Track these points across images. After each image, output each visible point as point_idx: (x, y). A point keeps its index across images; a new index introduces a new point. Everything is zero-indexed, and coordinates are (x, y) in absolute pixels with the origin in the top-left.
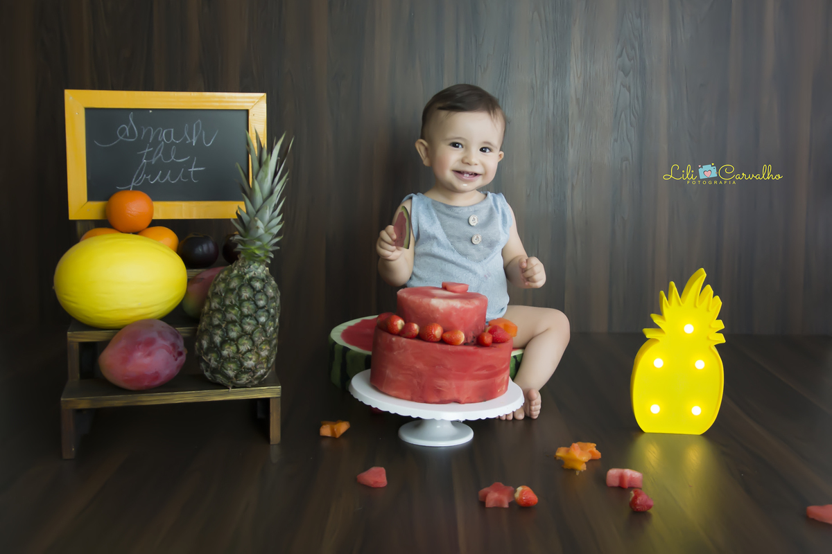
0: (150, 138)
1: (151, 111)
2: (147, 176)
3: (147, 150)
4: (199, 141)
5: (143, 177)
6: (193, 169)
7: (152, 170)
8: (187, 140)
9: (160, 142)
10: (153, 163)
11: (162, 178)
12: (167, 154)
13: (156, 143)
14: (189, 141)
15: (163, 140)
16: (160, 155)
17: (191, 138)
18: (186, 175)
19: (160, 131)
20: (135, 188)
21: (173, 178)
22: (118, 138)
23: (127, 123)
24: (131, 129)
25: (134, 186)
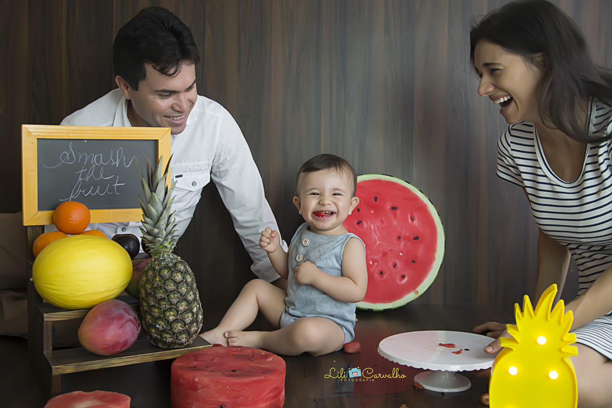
0: (84, 161)
1: (85, 141)
2: (82, 190)
3: (82, 171)
4: (121, 163)
5: (79, 191)
6: (116, 185)
7: (86, 186)
8: (112, 163)
9: (93, 164)
10: (87, 180)
11: (93, 192)
12: (97, 174)
13: (89, 165)
14: (114, 163)
15: (94, 163)
16: (92, 174)
17: (115, 161)
18: (111, 189)
19: (92, 155)
20: (73, 200)
21: (101, 192)
22: (61, 162)
23: (68, 150)
24: (71, 155)
25: (72, 198)
